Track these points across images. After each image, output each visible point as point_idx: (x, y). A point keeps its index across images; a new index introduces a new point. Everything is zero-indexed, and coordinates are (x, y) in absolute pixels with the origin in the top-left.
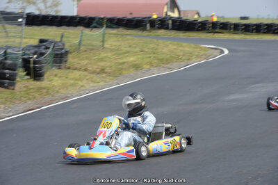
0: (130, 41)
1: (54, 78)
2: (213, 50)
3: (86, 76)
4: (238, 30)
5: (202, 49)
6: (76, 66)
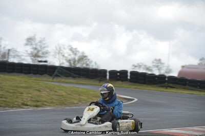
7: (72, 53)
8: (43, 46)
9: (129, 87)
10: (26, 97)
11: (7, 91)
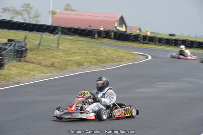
0: (79, 45)
1: (12, 68)
2: (141, 56)
3: (38, 68)
4: (161, 43)
5: (132, 54)
6: (32, 61)
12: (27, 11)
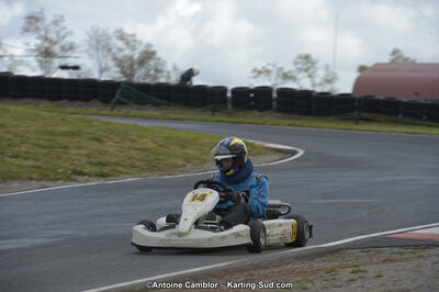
7: (124, 46)
8: (62, 33)
9: (277, 122)
10: (77, 155)
11: (34, 144)
12: (306, 70)
